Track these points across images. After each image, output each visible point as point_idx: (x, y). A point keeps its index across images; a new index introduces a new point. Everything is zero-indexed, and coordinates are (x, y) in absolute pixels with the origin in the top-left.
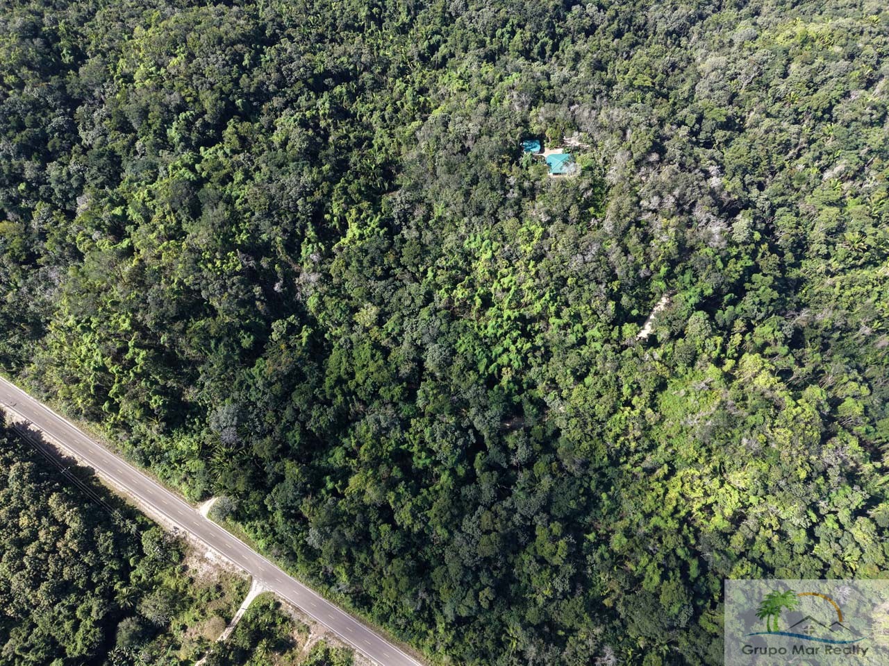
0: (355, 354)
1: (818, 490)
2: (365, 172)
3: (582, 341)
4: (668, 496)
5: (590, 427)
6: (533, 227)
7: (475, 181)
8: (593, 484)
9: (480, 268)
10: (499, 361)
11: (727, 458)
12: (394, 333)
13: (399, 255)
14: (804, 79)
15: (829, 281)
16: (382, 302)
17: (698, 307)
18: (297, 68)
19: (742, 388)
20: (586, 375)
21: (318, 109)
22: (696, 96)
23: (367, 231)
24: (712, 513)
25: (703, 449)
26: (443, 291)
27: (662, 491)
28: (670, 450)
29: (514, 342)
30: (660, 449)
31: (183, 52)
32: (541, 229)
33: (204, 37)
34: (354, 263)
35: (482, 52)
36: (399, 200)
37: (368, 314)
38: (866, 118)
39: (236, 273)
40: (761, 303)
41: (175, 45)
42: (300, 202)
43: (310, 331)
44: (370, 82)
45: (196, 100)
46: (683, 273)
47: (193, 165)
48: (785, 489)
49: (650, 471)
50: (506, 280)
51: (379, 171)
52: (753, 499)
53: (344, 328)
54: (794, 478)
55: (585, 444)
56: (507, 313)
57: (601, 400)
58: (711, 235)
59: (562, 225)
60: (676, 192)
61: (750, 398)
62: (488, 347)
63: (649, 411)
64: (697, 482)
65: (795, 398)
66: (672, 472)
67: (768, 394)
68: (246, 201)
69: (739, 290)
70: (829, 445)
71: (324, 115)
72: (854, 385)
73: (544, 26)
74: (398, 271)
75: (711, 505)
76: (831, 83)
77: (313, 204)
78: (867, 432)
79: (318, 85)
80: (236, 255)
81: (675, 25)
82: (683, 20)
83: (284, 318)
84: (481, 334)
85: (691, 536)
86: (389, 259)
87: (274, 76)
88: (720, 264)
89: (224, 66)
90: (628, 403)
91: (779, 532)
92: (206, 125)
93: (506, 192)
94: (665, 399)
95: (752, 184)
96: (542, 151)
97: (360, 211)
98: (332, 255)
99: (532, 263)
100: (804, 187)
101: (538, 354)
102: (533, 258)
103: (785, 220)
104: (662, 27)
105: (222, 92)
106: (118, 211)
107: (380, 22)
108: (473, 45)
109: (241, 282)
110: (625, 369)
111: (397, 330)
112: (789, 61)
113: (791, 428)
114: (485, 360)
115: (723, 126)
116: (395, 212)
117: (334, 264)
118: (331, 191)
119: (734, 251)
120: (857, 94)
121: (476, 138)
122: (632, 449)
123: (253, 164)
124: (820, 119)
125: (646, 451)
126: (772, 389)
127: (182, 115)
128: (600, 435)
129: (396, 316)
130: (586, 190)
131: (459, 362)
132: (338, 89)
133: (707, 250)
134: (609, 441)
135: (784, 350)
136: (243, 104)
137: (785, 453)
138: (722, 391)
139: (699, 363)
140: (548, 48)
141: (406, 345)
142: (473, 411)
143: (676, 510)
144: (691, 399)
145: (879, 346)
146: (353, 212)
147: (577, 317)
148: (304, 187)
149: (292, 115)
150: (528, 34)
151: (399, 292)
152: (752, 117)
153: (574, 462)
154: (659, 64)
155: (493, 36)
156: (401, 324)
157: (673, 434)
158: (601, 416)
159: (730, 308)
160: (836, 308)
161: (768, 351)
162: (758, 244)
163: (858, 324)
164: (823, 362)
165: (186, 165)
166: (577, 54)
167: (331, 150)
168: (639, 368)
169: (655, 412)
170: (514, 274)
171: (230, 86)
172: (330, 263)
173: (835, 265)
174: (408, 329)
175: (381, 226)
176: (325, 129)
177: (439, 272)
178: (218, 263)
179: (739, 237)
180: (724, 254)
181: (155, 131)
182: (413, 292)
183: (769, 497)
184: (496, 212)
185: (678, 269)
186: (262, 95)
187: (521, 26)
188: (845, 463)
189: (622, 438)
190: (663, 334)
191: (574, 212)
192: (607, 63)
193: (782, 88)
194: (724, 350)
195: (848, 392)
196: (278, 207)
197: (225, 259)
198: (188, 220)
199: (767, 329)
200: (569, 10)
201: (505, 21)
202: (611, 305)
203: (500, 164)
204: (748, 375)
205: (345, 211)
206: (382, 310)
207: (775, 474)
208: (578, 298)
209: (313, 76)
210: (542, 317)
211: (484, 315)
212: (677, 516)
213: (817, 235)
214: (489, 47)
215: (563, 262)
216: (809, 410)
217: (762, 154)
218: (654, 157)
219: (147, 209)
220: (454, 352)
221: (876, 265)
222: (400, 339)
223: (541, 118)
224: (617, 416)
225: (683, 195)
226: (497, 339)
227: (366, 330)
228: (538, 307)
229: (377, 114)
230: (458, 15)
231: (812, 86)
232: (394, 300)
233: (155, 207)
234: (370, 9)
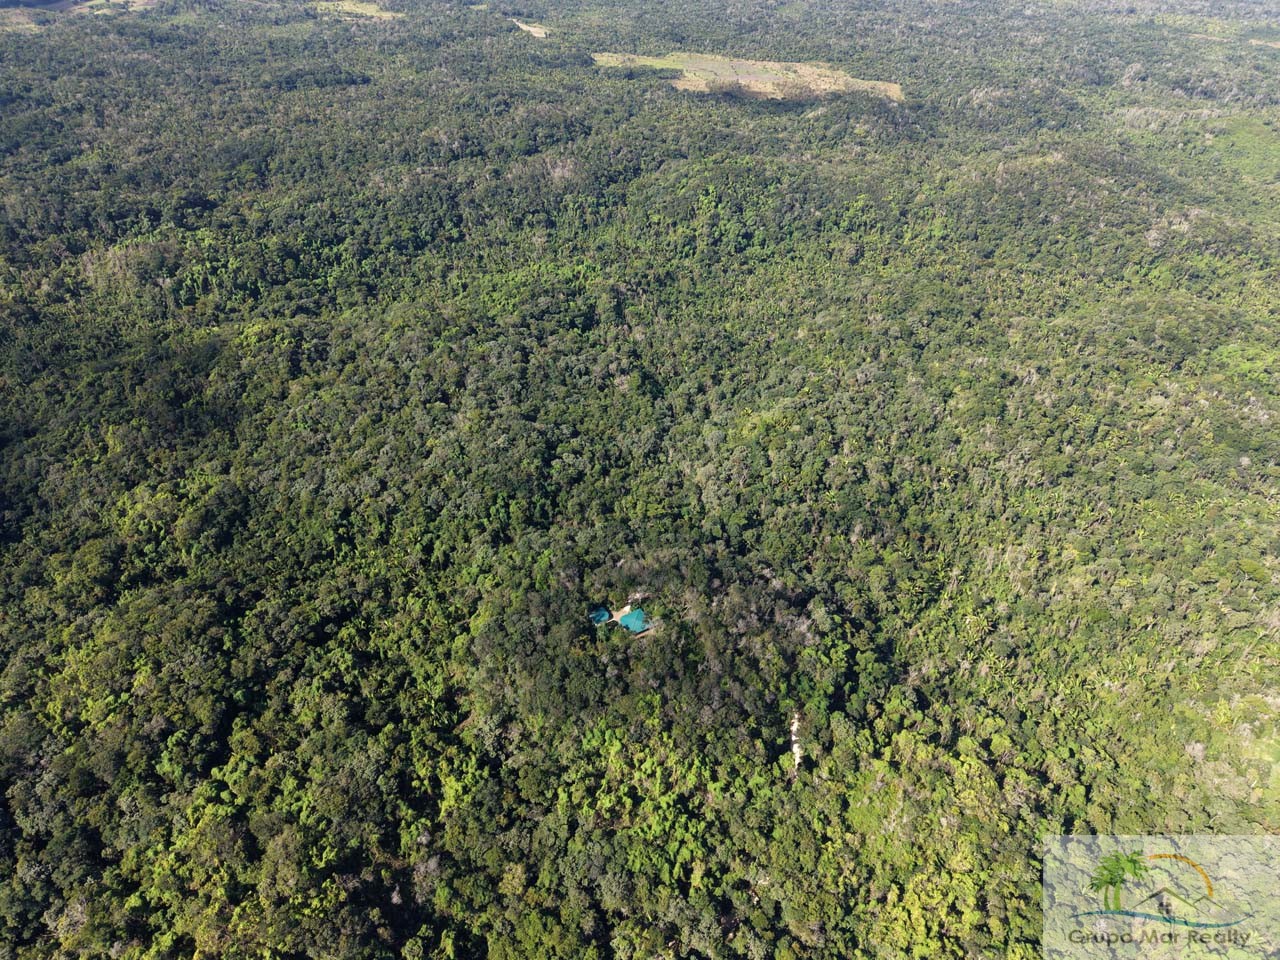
0: (519, 934)
1: (1026, 836)
2: (425, 712)
3: (750, 795)
4: (913, 917)
5: (806, 884)
6: (649, 697)
7: (565, 674)
8: (841, 945)
9: (614, 764)
10: (680, 859)
11: (938, 846)
12: (554, 886)
13: (517, 790)
14: (786, 462)
15: (911, 632)
16: (523, 856)
17: (831, 709)
18: (290, 627)
19: (910, 770)
20: (771, 830)
21: (336, 665)
22: (707, 507)
23: (468, 780)
24: (960, 913)
25: (915, 849)
26: (585, 808)
27: (905, 914)
28: (888, 867)
29: (687, 829)
30: (878, 871)
31: (146, 664)
32: (658, 697)
33: (165, 636)
34: (472, 824)
35: (486, 536)
36: (487, 728)
37: (513, 878)
38: (853, 478)
39: (342, 905)
40: (876, 680)
41: (131, 659)
42: (381, 781)
43: (452, 934)
44: (378, 611)
45: (186, 714)
46: (799, 682)
47: (218, 795)
48: (1001, 849)
49: (883, 900)
50: (647, 765)
51: (442, 705)
52: (983, 876)
53: (492, 910)
54: (1001, 835)
55: (812, 905)
56: (663, 801)
57: (802, 847)
58: (803, 635)
59: (676, 683)
60: (753, 608)
61: (922, 776)
62: (662, 849)
63: (848, 836)
64: (929, 886)
65: (957, 755)
66: (902, 890)
67: (935, 765)
68: (314, 809)
69: (851, 675)
70: (1007, 787)
71: (347, 669)
72: (989, 720)
73: (535, 489)
74: (522, 810)
75: (954, 904)
76: (809, 457)
77: (396, 776)
78: (1026, 759)
79: (319, 636)
80: (333, 882)
81: (649, 446)
82: (652, 440)
83: (413, 935)
84: (650, 837)
85: (955, 948)
86: (509, 800)
87: (267, 647)
88: (825, 660)
89: (206, 660)
90: (825, 839)
91: (1020, 897)
92: (205, 739)
93: (604, 672)
94: (853, 816)
95: (800, 570)
96: (611, 616)
97: (450, 761)
98: (440, 827)
99: (665, 735)
100: (842, 556)
101: (714, 830)
102: (664, 730)
103: (847, 593)
104: (637, 452)
105: (214, 692)
106: (133, 901)
107: (350, 541)
108: (473, 532)
109: (352, 913)
110: (805, 804)
111: (556, 881)
112: (765, 449)
113: (971, 788)
114: (666, 866)
115: (745, 528)
116: (488, 742)
117: (447, 837)
118: (409, 750)
119: (828, 641)
120: (833, 460)
121: (546, 630)
122: (856, 886)
123: (296, 760)
124: (818, 490)
125: (868, 880)
126: (935, 758)
127: (171, 740)
128: (819, 887)
129: (547, 864)
130: (679, 638)
131: (642, 884)
132: (344, 633)
133: (808, 650)
134: (832, 888)
135: (918, 716)
136: (244, 695)
137: (981, 814)
138: (896, 781)
139: (862, 764)
140: (549, 508)
141: (573, 893)
142: (686, 930)
143: (929, 929)
144: (877, 803)
145: (983, 674)
146: (443, 764)
147: (734, 772)
148: (377, 761)
149: (309, 684)
150: (524, 502)
151: (537, 834)
152: (764, 509)
153: (813, 931)
154: (659, 488)
155: (488, 516)
156: (557, 870)
157: (881, 849)
158: (809, 866)
159: (854, 697)
160: (931, 654)
161: (907, 722)
162: (842, 626)
163: (957, 663)
164: (954, 711)
165: (209, 800)
166: (581, 505)
167: (375, 705)
168: (817, 796)
169: (854, 833)
170: (652, 755)
171: (221, 681)
172: (442, 837)
173: (909, 617)
174: (568, 872)
175: (480, 766)
176: (352, 684)
177: (573, 789)
178: (315, 903)
179: (826, 627)
180: (822, 648)
181: (139, 775)
182: (552, 826)
183: (994, 865)
184: (602, 697)
185: (793, 680)
186: (263, 675)
187: (513, 497)
188: (1028, 798)
189: (841, 879)
190: (816, 751)
191: (678, 665)
192: (612, 503)
193: (774, 474)
194: (876, 741)
195: (989, 729)
196: (357, 798)
197: (322, 893)
198: (245, 868)
199: (895, 702)
200: (551, 466)
201: (495, 497)
202: (759, 743)
203: (583, 648)
204: (908, 755)
205: (434, 768)
206: (528, 865)
207: (985, 840)
208: (725, 752)
209: (312, 629)
210: (701, 787)
211: (637, 815)
212: (932, 934)
213: (877, 594)
214: (490, 528)
215: (694, 720)
216: (974, 762)
217: (793, 540)
218: (717, 583)
219: (181, 879)
220: (631, 874)
221: (936, 601)
222: (562, 890)
223: (597, 586)
224: (824, 857)
225: (759, 608)
226: (667, 835)
227: (520, 898)
228: (692, 780)
229: (405, 645)
230: (441, 508)
231: (796, 466)
232: (536, 845)
233: (191, 871)
234: (336, 530)
